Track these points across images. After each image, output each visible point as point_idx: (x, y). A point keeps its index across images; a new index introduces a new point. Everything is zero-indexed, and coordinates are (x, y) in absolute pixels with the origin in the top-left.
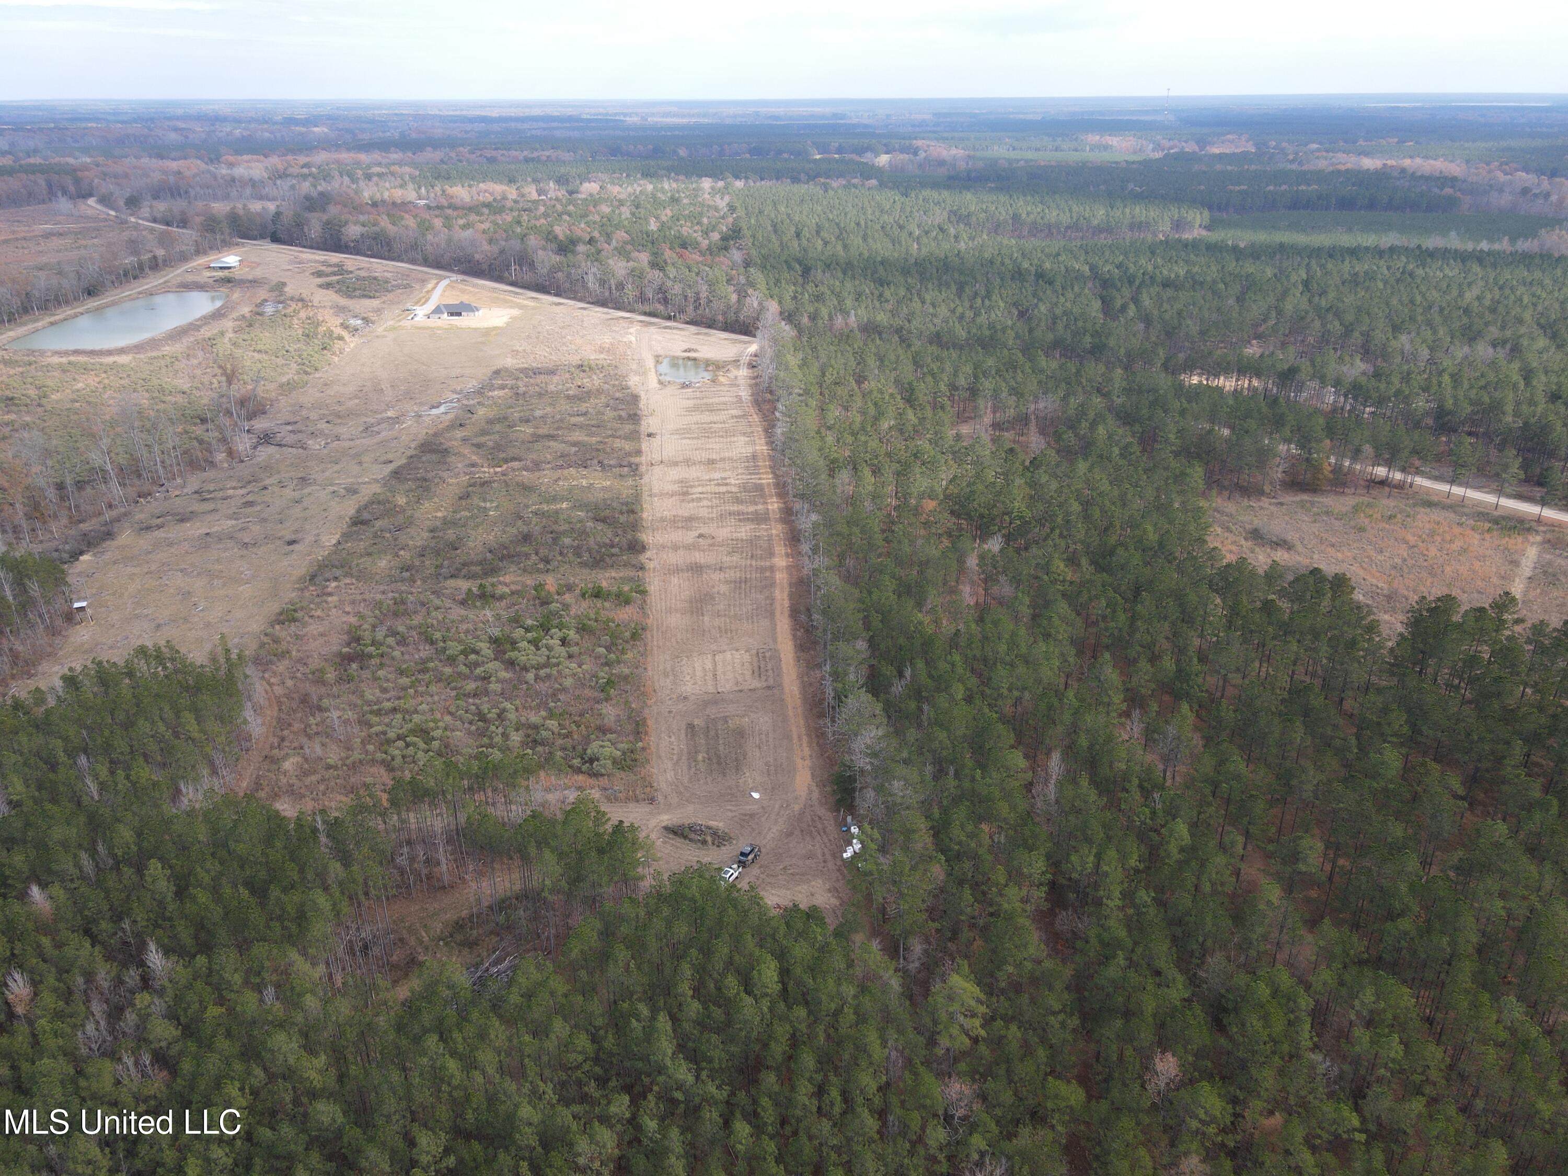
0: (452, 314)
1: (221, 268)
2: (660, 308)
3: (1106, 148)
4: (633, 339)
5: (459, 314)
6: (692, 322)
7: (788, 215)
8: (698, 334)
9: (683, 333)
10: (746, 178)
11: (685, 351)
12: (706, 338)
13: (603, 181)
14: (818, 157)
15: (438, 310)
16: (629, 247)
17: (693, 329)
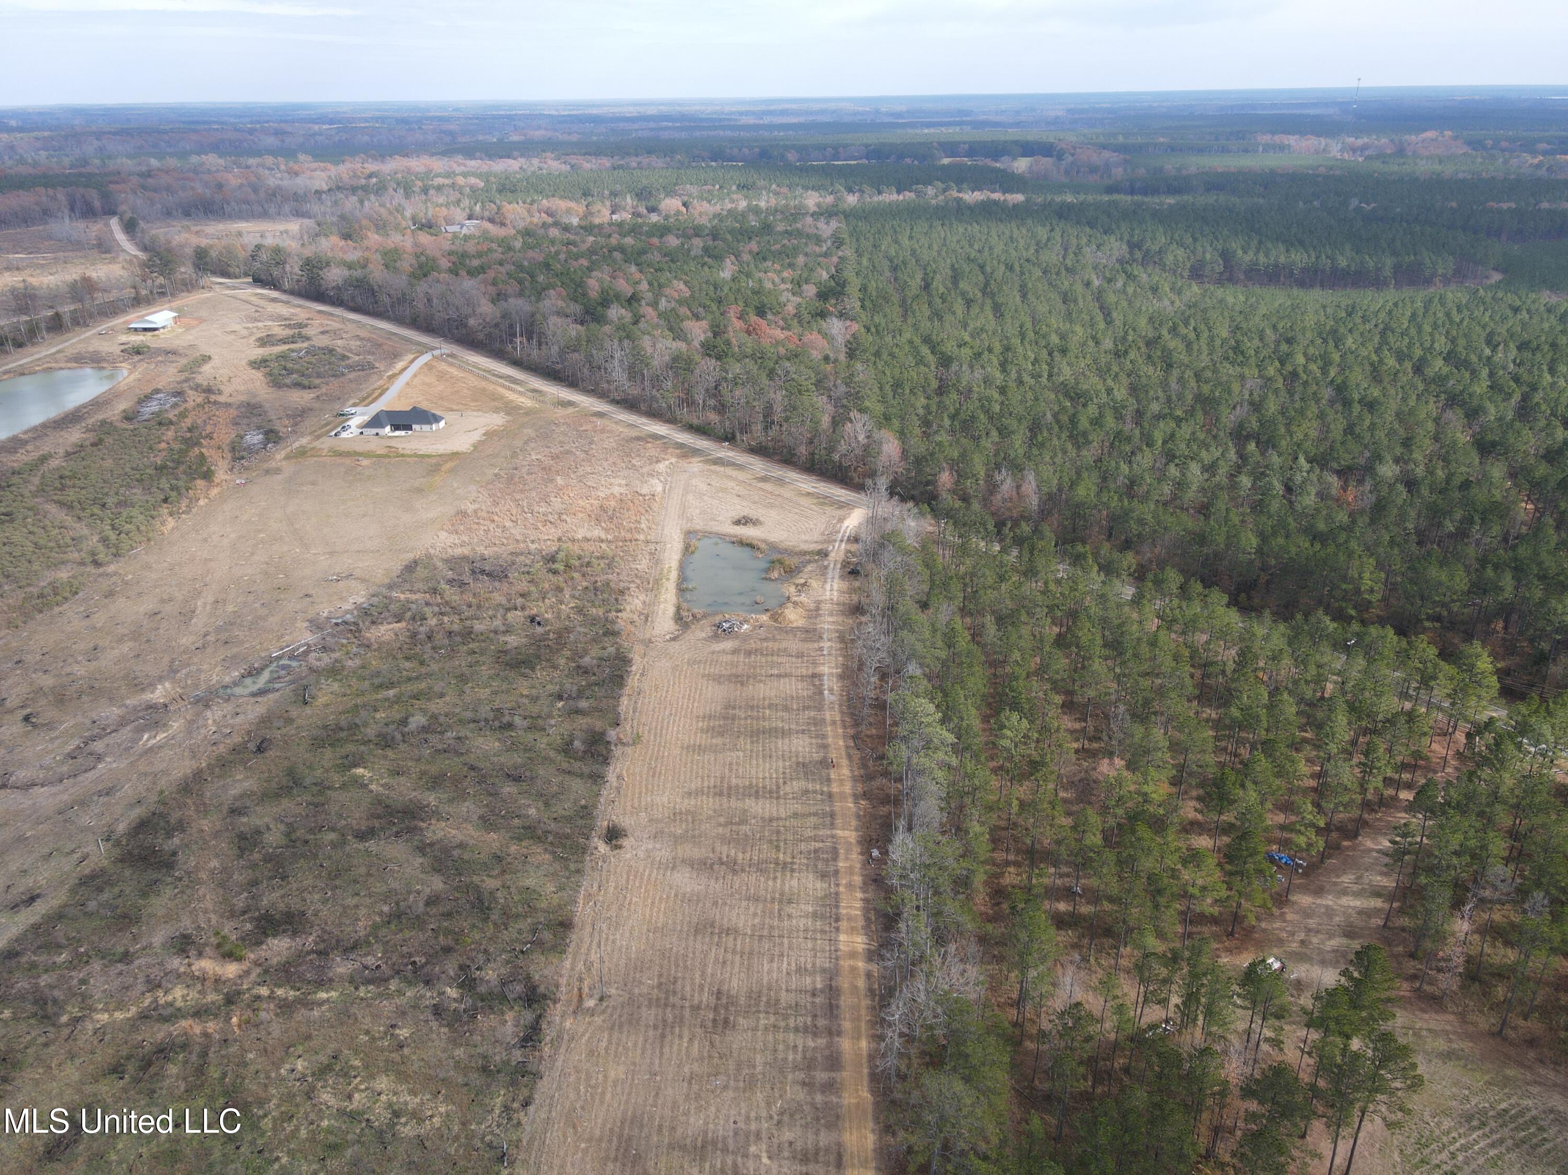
0: (396, 427)
1: (145, 330)
2: (713, 417)
3: (1282, 148)
4: (659, 488)
5: (408, 427)
6: (759, 451)
7: (913, 251)
8: (764, 479)
9: (740, 475)
10: (862, 191)
11: (738, 522)
12: (777, 490)
13: (690, 195)
14: (946, 161)
15: (376, 422)
16: (684, 311)
17: (758, 465)
